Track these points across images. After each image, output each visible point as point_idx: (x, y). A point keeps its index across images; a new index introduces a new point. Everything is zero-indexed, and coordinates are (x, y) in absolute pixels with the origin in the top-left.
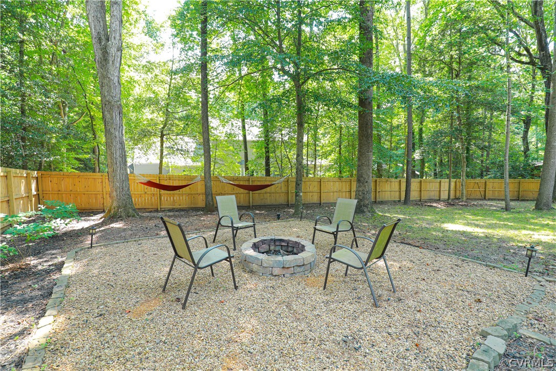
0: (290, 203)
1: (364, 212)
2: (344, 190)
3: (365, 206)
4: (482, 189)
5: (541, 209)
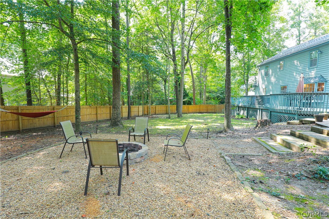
0: (56, 125)
1: (118, 125)
2: (93, 113)
3: (119, 122)
4: (154, 110)
5: (179, 117)
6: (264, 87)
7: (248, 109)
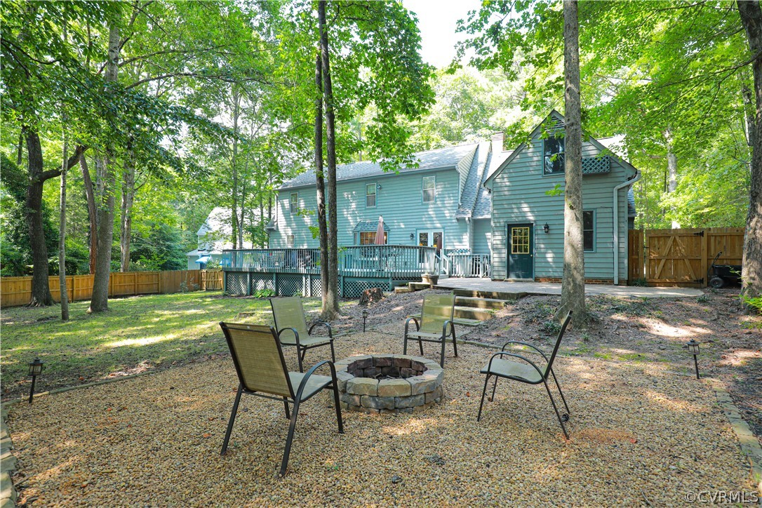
6: (290, 233)
7: (278, 277)
